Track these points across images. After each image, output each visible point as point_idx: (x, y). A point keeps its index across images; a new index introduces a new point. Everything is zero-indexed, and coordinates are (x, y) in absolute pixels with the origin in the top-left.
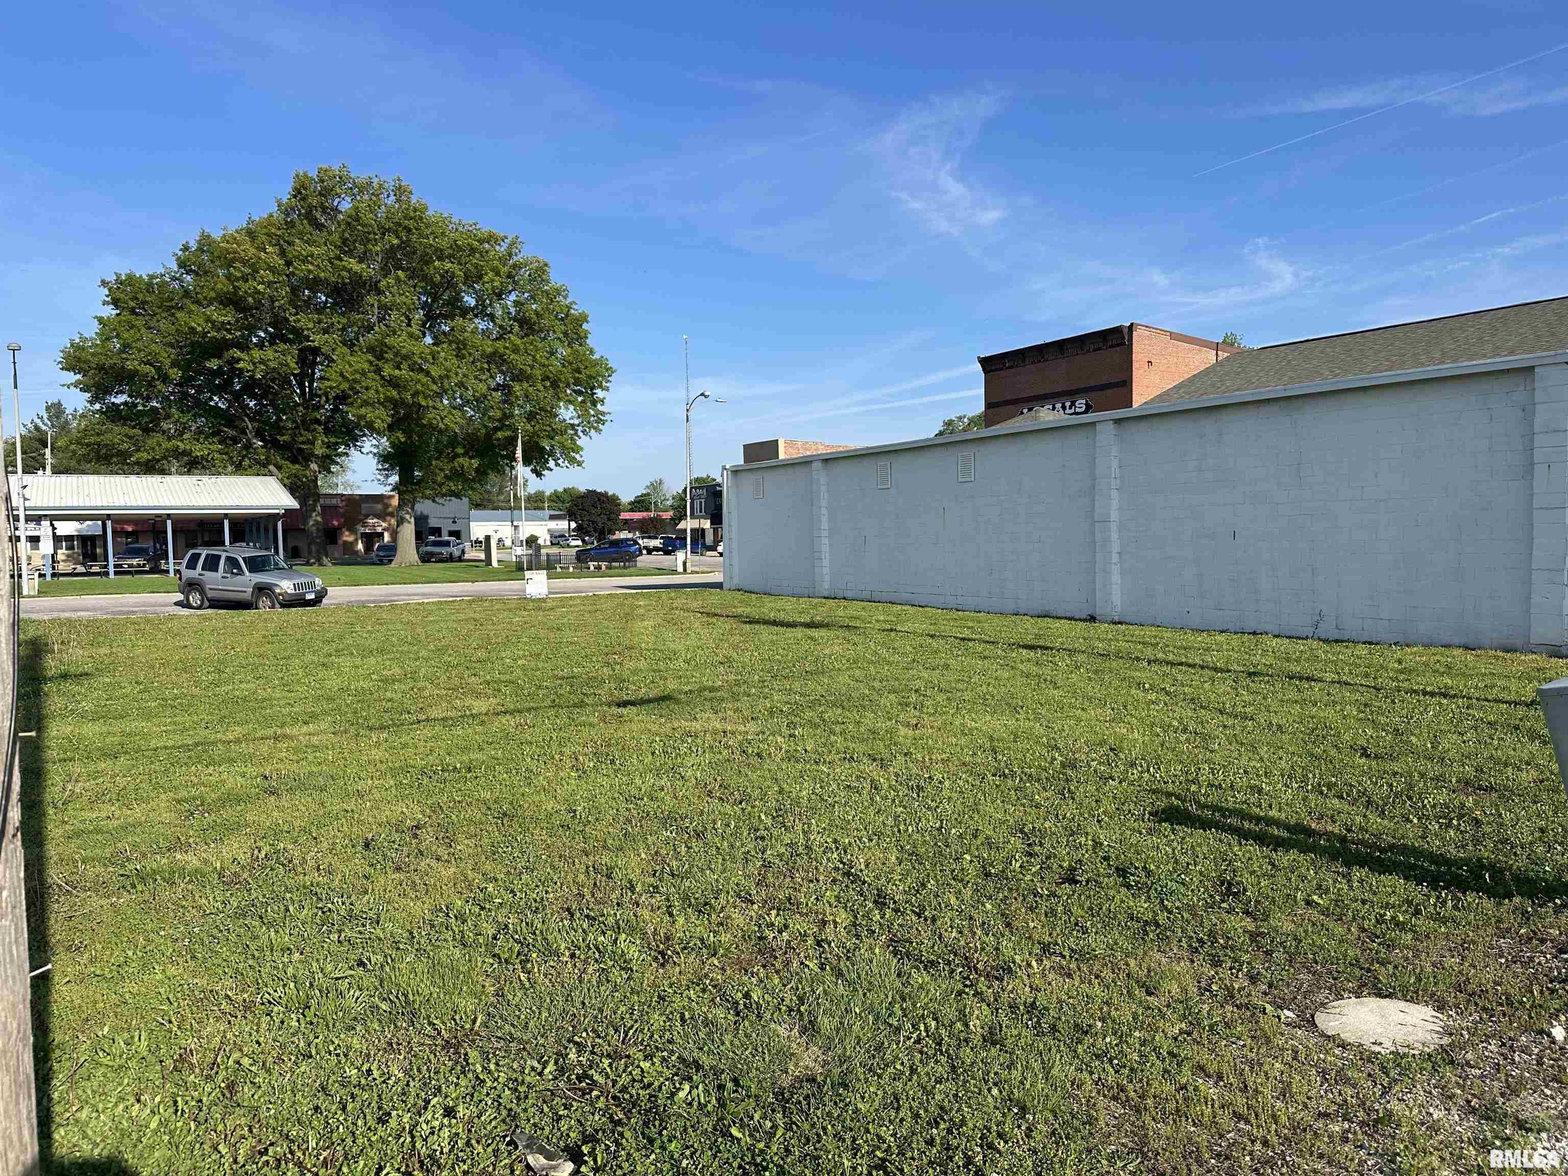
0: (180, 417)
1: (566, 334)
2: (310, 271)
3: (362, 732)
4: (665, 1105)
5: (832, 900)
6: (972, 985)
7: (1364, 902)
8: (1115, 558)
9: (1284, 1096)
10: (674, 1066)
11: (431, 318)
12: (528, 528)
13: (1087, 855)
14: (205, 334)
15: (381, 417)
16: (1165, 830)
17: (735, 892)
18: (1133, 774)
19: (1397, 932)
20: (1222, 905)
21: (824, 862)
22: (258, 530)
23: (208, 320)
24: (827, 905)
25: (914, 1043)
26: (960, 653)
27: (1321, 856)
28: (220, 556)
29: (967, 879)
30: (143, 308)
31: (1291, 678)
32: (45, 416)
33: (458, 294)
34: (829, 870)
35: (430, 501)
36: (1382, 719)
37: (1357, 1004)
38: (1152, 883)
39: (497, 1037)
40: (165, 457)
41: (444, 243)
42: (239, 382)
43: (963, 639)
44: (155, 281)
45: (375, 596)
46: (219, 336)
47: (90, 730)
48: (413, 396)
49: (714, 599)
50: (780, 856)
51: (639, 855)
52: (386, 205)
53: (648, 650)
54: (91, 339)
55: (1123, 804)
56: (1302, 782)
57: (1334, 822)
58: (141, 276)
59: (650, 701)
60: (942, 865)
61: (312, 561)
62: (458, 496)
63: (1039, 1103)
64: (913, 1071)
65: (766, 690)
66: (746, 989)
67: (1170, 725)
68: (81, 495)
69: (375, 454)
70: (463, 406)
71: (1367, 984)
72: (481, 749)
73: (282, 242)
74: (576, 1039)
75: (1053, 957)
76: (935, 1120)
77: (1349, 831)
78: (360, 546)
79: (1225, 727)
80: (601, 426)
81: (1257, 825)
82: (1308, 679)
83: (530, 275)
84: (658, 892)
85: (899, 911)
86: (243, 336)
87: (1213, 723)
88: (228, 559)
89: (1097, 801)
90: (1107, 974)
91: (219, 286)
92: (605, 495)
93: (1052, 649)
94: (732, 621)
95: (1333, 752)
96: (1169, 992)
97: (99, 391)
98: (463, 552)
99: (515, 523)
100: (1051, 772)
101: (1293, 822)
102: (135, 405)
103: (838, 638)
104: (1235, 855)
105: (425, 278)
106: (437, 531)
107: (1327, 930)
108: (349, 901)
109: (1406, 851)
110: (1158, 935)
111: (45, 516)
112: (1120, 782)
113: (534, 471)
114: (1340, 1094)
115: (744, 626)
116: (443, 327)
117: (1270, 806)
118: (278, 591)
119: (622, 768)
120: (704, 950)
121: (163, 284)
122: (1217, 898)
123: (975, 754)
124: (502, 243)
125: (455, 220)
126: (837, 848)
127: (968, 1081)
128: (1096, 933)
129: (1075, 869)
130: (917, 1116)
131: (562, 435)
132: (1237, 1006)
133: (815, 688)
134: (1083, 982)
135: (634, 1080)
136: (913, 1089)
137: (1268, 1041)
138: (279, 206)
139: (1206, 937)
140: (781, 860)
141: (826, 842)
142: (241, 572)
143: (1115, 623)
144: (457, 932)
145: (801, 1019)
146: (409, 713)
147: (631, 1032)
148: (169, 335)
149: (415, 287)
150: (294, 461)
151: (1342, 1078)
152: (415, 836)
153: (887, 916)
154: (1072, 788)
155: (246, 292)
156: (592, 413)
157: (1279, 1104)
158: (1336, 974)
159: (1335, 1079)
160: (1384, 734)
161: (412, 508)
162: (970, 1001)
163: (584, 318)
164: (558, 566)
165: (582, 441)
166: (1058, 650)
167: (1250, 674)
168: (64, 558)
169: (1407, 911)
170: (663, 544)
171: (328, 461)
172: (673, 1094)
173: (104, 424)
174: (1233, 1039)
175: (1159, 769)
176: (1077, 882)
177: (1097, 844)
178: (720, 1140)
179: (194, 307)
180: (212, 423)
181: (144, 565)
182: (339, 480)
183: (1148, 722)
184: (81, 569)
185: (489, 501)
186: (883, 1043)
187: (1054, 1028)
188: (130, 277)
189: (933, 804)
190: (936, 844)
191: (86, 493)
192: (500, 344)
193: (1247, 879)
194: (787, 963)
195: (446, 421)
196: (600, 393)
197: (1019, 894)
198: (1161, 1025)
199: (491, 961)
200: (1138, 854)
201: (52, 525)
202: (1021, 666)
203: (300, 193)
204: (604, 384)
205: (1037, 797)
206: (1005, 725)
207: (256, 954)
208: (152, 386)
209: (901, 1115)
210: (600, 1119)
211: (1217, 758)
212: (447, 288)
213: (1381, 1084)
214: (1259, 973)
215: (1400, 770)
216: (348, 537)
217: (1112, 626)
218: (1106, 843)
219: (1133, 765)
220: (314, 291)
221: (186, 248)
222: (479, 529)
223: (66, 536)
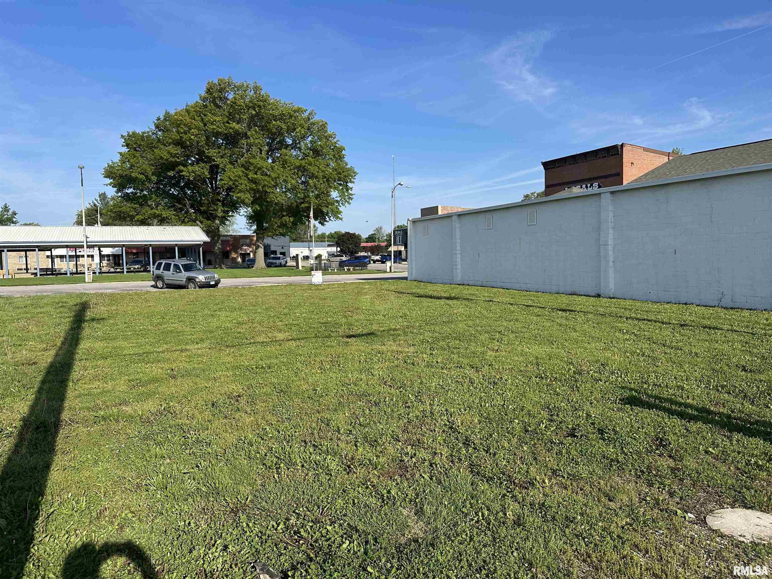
0: (156, 199)
1: (334, 156)
2: (214, 129)
3: (223, 348)
4: (336, 551)
5: (442, 442)
6: (511, 491)
7: (739, 453)
8: (611, 264)
9: (684, 565)
10: (345, 529)
11: (271, 150)
12: (317, 251)
13: (582, 422)
14: (167, 160)
15: (248, 197)
16: (627, 409)
17: (391, 435)
18: (612, 378)
19: (758, 471)
20: (656, 452)
21: (439, 421)
22: (191, 252)
23: (169, 152)
24: (438, 444)
25: (475, 522)
26: (525, 313)
27: (715, 426)
28: (171, 264)
29: (515, 433)
30: (140, 148)
31: (704, 328)
32: (99, 199)
33: (284, 138)
34: (442, 425)
35: (271, 238)
36: (755, 351)
37: (731, 512)
38: (617, 438)
39: (257, 508)
40: (149, 218)
41: (276, 113)
42: (183, 182)
43: (527, 306)
44: (145, 135)
45: (243, 283)
46: (173, 160)
47: (99, 345)
48: (263, 187)
49: (402, 285)
50: (417, 417)
51: (345, 414)
52: (249, 95)
53: (366, 310)
54: (117, 163)
55: (605, 394)
56: (707, 384)
57: (724, 407)
58: (139, 133)
59: (363, 335)
60: (502, 425)
61: (217, 266)
62: (284, 235)
63: (540, 561)
64: (471, 539)
65: (422, 331)
66: (389, 488)
67: (635, 352)
68: (112, 236)
69: (245, 216)
70: (286, 192)
71: (738, 500)
72: (277, 357)
73: (202, 115)
74: (297, 511)
75: (558, 478)
76: (480, 568)
77: (733, 412)
78: (239, 260)
79: (665, 353)
80: (350, 201)
81: (679, 407)
82: (714, 328)
83: (318, 128)
84: (351, 434)
85: (477, 449)
86: (184, 160)
87: (658, 352)
88: (175, 265)
89: (591, 392)
90: (587, 488)
91: (174, 136)
92: (354, 234)
93: (575, 311)
94: (410, 295)
95: (726, 368)
96: (621, 500)
97: (120, 187)
98: (286, 262)
99: (310, 249)
100: (567, 376)
101: (700, 406)
102: (136, 194)
103: (462, 305)
104: (666, 423)
105: (269, 130)
106: (275, 252)
107: (716, 468)
108: (199, 433)
109: (766, 424)
110: (618, 467)
111: (96, 245)
112: (605, 382)
113: (320, 223)
114: (718, 566)
115: (415, 298)
116: (277, 154)
117: (688, 397)
118: (197, 280)
119: (343, 369)
120: (370, 466)
121: (149, 137)
122: (654, 447)
123: (527, 366)
124: (305, 113)
125: (282, 102)
126: (447, 414)
127: (501, 547)
128: (584, 465)
129: (575, 429)
130: (470, 565)
131: (332, 205)
132: (660, 510)
133: (447, 329)
134: (573, 493)
135: (322, 536)
136: (470, 550)
137: (677, 531)
138: (200, 98)
139: (645, 470)
140: (417, 419)
141: (442, 410)
142: (180, 272)
143: (611, 298)
144: (247, 451)
145: (416, 506)
146: (247, 339)
147: (325, 509)
148: (151, 160)
149: (263, 135)
150: (208, 219)
151: (719, 555)
152: (237, 401)
153: (470, 452)
154: (578, 385)
155: (186, 139)
156: (346, 194)
157: (680, 570)
158: (720, 494)
159: (715, 557)
160: (756, 359)
161: (263, 242)
162: (509, 501)
163: (343, 149)
164: (329, 269)
165: (342, 208)
166: (578, 312)
167: (681, 325)
168: (106, 265)
169: (764, 459)
170: (381, 258)
171: (224, 219)
172: (341, 545)
173: (122, 203)
174: (657, 529)
175: (627, 376)
176: (575, 436)
177: (589, 416)
178: (361, 572)
179: (162, 147)
180: (171, 201)
181: (140, 268)
182: (230, 228)
183: (623, 350)
184: (112, 270)
185: (300, 238)
186: (458, 522)
187: (554, 518)
188: (134, 133)
189: (501, 392)
190: (500, 413)
191: (114, 234)
192: (303, 162)
193: (671, 438)
194: (413, 475)
195: (278, 199)
196: (350, 185)
197: (543, 442)
198: (615, 520)
199: (262, 467)
200: (611, 422)
201: (99, 250)
202: (558, 321)
203: (210, 91)
204: (352, 179)
205: (557, 390)
206: (545, 351)
207: (148, 459)
208: (143, 184)
209: (462, 564)
210: (302, 556)
211: (660, 370)
212: (279, 135)
213: (743, 561)
214: (674, 492)
215: (764, 379)
216: (234, 255)
217: (609, 300)
218: (593, 415)
219: (613, 373)
220: (217, 138)
221: (159, 119)
222: (293, 251)
223: (107, 255)
